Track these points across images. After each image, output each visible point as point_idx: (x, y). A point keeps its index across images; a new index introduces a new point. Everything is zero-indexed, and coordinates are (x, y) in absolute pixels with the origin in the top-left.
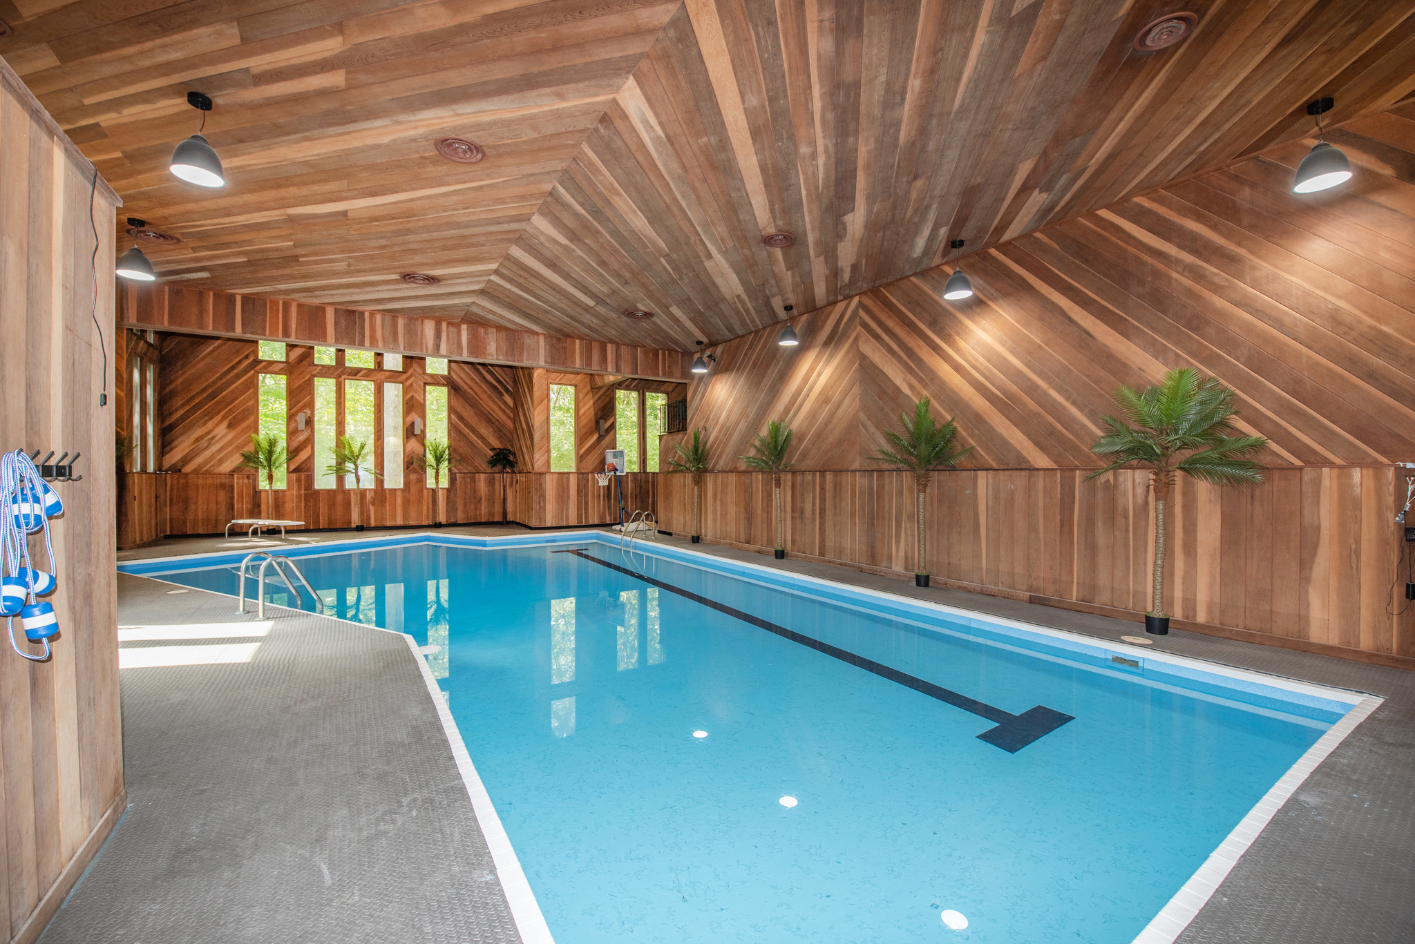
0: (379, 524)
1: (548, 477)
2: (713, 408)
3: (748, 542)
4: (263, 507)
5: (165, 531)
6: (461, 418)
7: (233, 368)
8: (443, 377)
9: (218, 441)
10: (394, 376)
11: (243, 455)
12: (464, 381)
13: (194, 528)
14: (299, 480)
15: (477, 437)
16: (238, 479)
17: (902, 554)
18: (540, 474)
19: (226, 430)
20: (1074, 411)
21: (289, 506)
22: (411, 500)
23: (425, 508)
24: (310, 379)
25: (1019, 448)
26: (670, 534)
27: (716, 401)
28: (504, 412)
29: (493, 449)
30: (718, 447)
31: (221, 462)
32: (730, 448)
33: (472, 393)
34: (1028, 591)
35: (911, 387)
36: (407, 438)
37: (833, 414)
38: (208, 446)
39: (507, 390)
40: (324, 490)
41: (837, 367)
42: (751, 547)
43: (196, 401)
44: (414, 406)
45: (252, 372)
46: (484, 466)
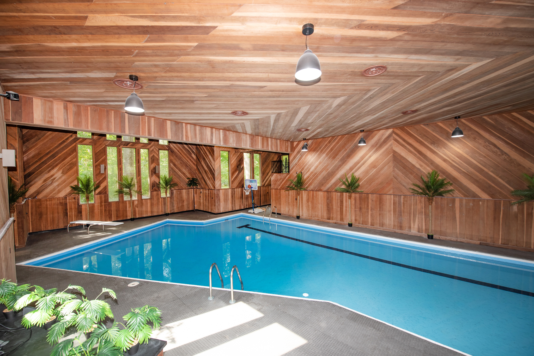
0: (140, 216)
1: (221, 191)
2: (306, 165)
3: (329, 219)
4: (84, 213)
5: (29, 230)
6: (175, 165)
7: (64, 142)
8: (166, 146)
9: (57, 180)
10: (144, 146)
11: (72, 187)
12: (176, 149)
13: (46, 227)
14: (101, 198)
15: (182, 173)
16: (69, 199)
17: (416, 226)
18: (218, 190)
19: (61, 175)
20: (500, 180)
21: (97, 211)
22: (155, 204)
23: (160, 207)
24: (105, 147)
25: (474, 191)
26: (280, 214)
27: (308, 162)
28: (192, 162)
29: (188, 178)
30: (309, 181)
31: (59, 191)
32: (316, 182)
33: (179, 153)
34: (479, 240)
35: (421, 166)
36: (152, 174)
37: (378, 172)
38: (52, 183)
39: (193, 152)
40: (114, 202)
41: (380, 155)
42: (331, 221)
43: (44, 160)
44: (154, 160)
45: (75, 144)
46: (185, 186)
